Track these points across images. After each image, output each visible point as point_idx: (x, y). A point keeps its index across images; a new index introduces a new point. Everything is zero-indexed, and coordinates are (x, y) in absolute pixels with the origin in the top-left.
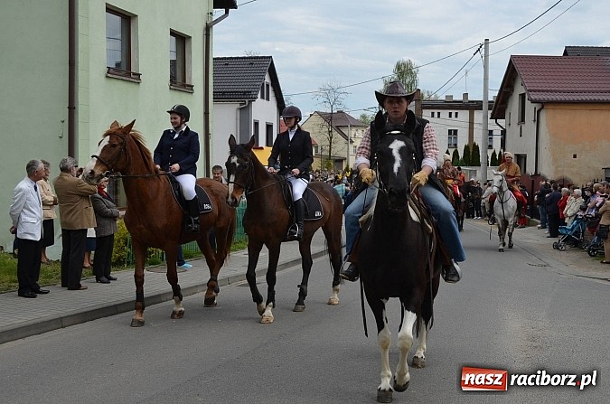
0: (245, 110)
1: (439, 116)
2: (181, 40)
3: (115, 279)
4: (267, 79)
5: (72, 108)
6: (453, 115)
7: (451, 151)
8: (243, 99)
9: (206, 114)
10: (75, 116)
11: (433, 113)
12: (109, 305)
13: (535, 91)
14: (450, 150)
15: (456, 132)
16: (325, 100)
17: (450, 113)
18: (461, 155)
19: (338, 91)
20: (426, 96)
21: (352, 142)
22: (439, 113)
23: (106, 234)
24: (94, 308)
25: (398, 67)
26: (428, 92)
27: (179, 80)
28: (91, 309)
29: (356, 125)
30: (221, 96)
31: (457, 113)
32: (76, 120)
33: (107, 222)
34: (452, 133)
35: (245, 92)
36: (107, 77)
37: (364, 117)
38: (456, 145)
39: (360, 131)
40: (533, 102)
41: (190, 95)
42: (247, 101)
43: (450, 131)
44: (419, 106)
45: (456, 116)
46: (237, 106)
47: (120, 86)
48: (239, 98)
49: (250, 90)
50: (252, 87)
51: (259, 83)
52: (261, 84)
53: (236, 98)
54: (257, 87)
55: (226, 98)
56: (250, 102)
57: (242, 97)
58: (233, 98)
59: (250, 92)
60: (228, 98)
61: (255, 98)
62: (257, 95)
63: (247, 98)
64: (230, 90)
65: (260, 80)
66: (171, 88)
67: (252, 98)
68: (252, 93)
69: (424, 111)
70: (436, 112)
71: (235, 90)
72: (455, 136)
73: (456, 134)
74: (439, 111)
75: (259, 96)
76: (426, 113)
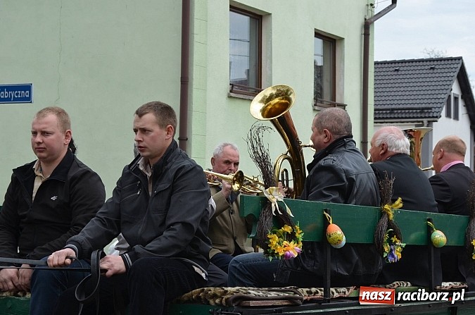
2: (330, 43)
4: (456, 90)
8: (420, 118)
10: (187, 150)
27: (327, 97)
35: (423, 109)
36: (230, 97)
42: (425, 121)
48: (414, 118)
49: (431, 106)
50: (433, 101)
51: (443, 96)
52: (446, 96)
53: (410, 118)
54: (441, 101)
55: (395, 118)
56: (430, 123)
57: (419, 115)
58: (406, 118)
59: (431, 109)
60: (398, 118)
61: (437, 117)
62: (440, 112)
63: (425, 117)
64: (401, 106)
65: (445, 91)
66: (314, 110)
67: (433, 117)
68: (433, 110)
71: (409, 106)
75: (443, 113)
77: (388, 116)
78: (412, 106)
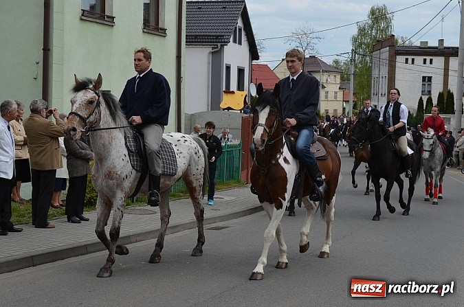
0: (217, 54)
1: (413, 63)
3: (88, 220)
4: (240, 24)
5: (47, 50)
6: (428, 61)
7: (425, 99)
8: (216, 43)
9: (179, 57)
10: (50, 58)
11: (407, 59)
12: (79, 244)
14: (423, 97)
15: (430, 78)
16: (298, 45)
17: (425, 60)
18: (435, 102)
19: (311, 36)
20: (400, 41)
21: (324, 87)
22: (413, 60)
23: (79, 175)
24: (65, 247)
25: (373, 12)
26: (402, 37)
27: (152, 23)
28: (62, 248)
29: (329, 70)
30: (194, 40)
31: (431, 60)
32: (50, 62)
33: (80, 162)
34: (427, 80)
35: (218, 36)
36: (81, 19)
37: (336, 62)
38: (430, 92)
39: (332, 77)
41: (163, 38)
42: (219, 44)
43: (424, 78)
44: (393, 52)
45: (431, 63)
46: (210, 50)
47: (94, 29)
48: (211, 42)
49: (223, 34)
50: (225, 31)
51: (231, 28)
52: (234, 28)
53: (208, 42)
54: (230, 31)
55: (198, 42)
56: (222, 46)
57: (215, 41)
58: (206, 42)
59: (223, 36)
60: (200, 42)
61: (227, 42)
62: (229, 39)
63: (219, 42)
64: (202, 34)
65: (233, 24)
66: (143, 32)
67: (224, 42)
68: (225, 37)
69: (397, 57)
70: (410, 58)
71: (208, 34)
72: (429, 83)
73: (431, 81)
74: (413, 57)
75: (231, 40)
76: (400, 59)
78: (210, 34)
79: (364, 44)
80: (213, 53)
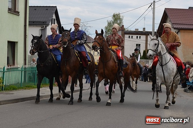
0: (44, 30)
1: (132, 38)
4: (54, 17)
6: (139, 37)
8: (43, 25)
9: (25, 26)
11: (129, 36)
13: (176, 24)
15: (139, 45)
17: (137, 37)
18: (142, 55)
19: (87, 26)
20: (126, 29)
22: (132, 36)
25: (114, 16)
30: (33, 24)
35: (44, 22)
40: (175, 29)
42: (44, 26)
43: (137, 45)
44: (123, 33)
45: (140, 38)
46: (40, 28)
48: (41, 25)
50: (47, 20)
51: (50, 18)
52: (51, 19)
53: (39, 25)
54: (49, 20)
55: (34, 25)
56: (46, 27)
59: (46, 22)
60: (36, 24)
61: (48, 25)
62: (49, 23)
63: (44, 25)
64: (37, 21)
65: (51, 17)
68: (47, 23)
69: (125, 35)
70: (131, 36)
71: (39, 21)
72: (139, 47)
73: (140, 46)
74: (132, 35)
75: (50, 24)
76: (127, 36)
77: (32, 24)
79: (111, 30)
80: (41, 30)
